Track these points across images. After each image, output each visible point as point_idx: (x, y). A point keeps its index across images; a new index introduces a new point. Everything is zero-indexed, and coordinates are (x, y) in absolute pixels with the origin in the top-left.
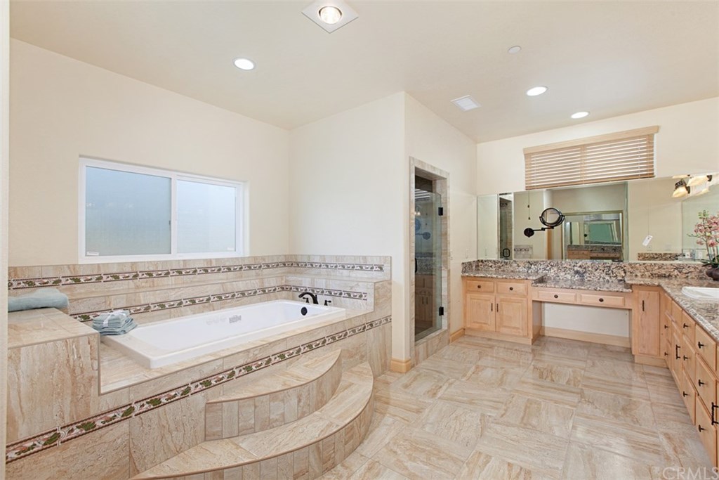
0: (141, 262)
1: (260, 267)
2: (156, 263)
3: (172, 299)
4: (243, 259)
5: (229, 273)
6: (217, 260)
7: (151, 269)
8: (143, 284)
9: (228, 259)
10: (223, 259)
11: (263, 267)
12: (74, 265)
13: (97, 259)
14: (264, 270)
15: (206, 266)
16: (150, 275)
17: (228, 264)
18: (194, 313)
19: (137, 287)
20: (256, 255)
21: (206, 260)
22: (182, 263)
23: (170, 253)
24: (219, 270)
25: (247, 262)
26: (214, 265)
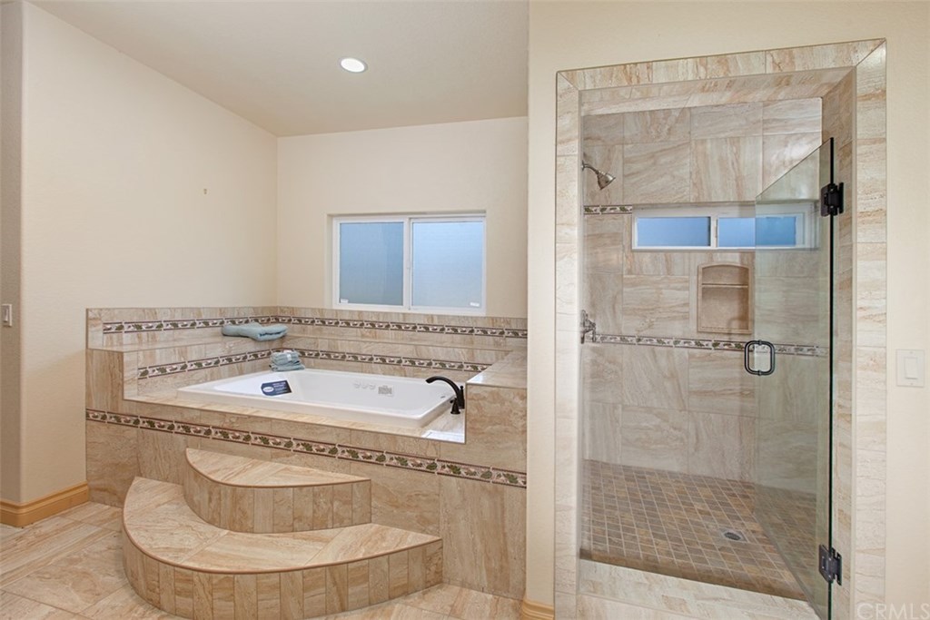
0: (366, 312)
1: (502, 333)
2: (378, 314)
3: (364, 353)
4: (475, 319)
5: (454, 336)
6: (439, 316)
7: (374, 319)
8: (368, 334)
9: (454, 317)
10: (448, 316)
11: (506, 334)
12: (322, 309)
13: (346, 306)
14: (508, 339)
15: (427, 323)
16: (373, 325)
17: (453, 324)
18: (384, 374)
19: (363, 336)
20: (496, 315)
21: (427, 315)
22: (401, 316)
23: (402, 304)
24: (443, 330)
25: (480, 324)
26: (436, 322)
